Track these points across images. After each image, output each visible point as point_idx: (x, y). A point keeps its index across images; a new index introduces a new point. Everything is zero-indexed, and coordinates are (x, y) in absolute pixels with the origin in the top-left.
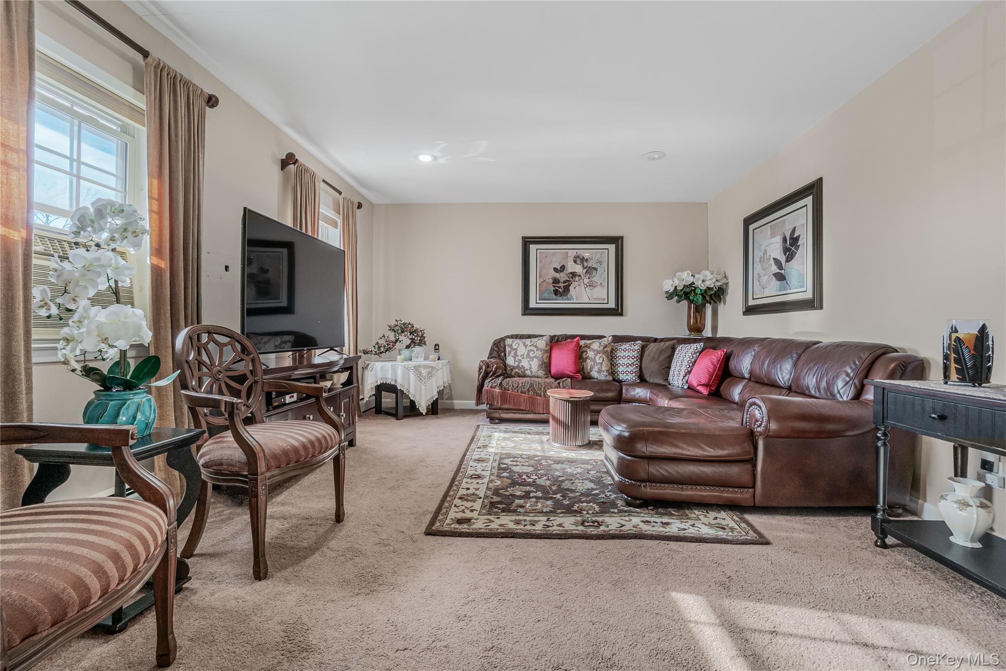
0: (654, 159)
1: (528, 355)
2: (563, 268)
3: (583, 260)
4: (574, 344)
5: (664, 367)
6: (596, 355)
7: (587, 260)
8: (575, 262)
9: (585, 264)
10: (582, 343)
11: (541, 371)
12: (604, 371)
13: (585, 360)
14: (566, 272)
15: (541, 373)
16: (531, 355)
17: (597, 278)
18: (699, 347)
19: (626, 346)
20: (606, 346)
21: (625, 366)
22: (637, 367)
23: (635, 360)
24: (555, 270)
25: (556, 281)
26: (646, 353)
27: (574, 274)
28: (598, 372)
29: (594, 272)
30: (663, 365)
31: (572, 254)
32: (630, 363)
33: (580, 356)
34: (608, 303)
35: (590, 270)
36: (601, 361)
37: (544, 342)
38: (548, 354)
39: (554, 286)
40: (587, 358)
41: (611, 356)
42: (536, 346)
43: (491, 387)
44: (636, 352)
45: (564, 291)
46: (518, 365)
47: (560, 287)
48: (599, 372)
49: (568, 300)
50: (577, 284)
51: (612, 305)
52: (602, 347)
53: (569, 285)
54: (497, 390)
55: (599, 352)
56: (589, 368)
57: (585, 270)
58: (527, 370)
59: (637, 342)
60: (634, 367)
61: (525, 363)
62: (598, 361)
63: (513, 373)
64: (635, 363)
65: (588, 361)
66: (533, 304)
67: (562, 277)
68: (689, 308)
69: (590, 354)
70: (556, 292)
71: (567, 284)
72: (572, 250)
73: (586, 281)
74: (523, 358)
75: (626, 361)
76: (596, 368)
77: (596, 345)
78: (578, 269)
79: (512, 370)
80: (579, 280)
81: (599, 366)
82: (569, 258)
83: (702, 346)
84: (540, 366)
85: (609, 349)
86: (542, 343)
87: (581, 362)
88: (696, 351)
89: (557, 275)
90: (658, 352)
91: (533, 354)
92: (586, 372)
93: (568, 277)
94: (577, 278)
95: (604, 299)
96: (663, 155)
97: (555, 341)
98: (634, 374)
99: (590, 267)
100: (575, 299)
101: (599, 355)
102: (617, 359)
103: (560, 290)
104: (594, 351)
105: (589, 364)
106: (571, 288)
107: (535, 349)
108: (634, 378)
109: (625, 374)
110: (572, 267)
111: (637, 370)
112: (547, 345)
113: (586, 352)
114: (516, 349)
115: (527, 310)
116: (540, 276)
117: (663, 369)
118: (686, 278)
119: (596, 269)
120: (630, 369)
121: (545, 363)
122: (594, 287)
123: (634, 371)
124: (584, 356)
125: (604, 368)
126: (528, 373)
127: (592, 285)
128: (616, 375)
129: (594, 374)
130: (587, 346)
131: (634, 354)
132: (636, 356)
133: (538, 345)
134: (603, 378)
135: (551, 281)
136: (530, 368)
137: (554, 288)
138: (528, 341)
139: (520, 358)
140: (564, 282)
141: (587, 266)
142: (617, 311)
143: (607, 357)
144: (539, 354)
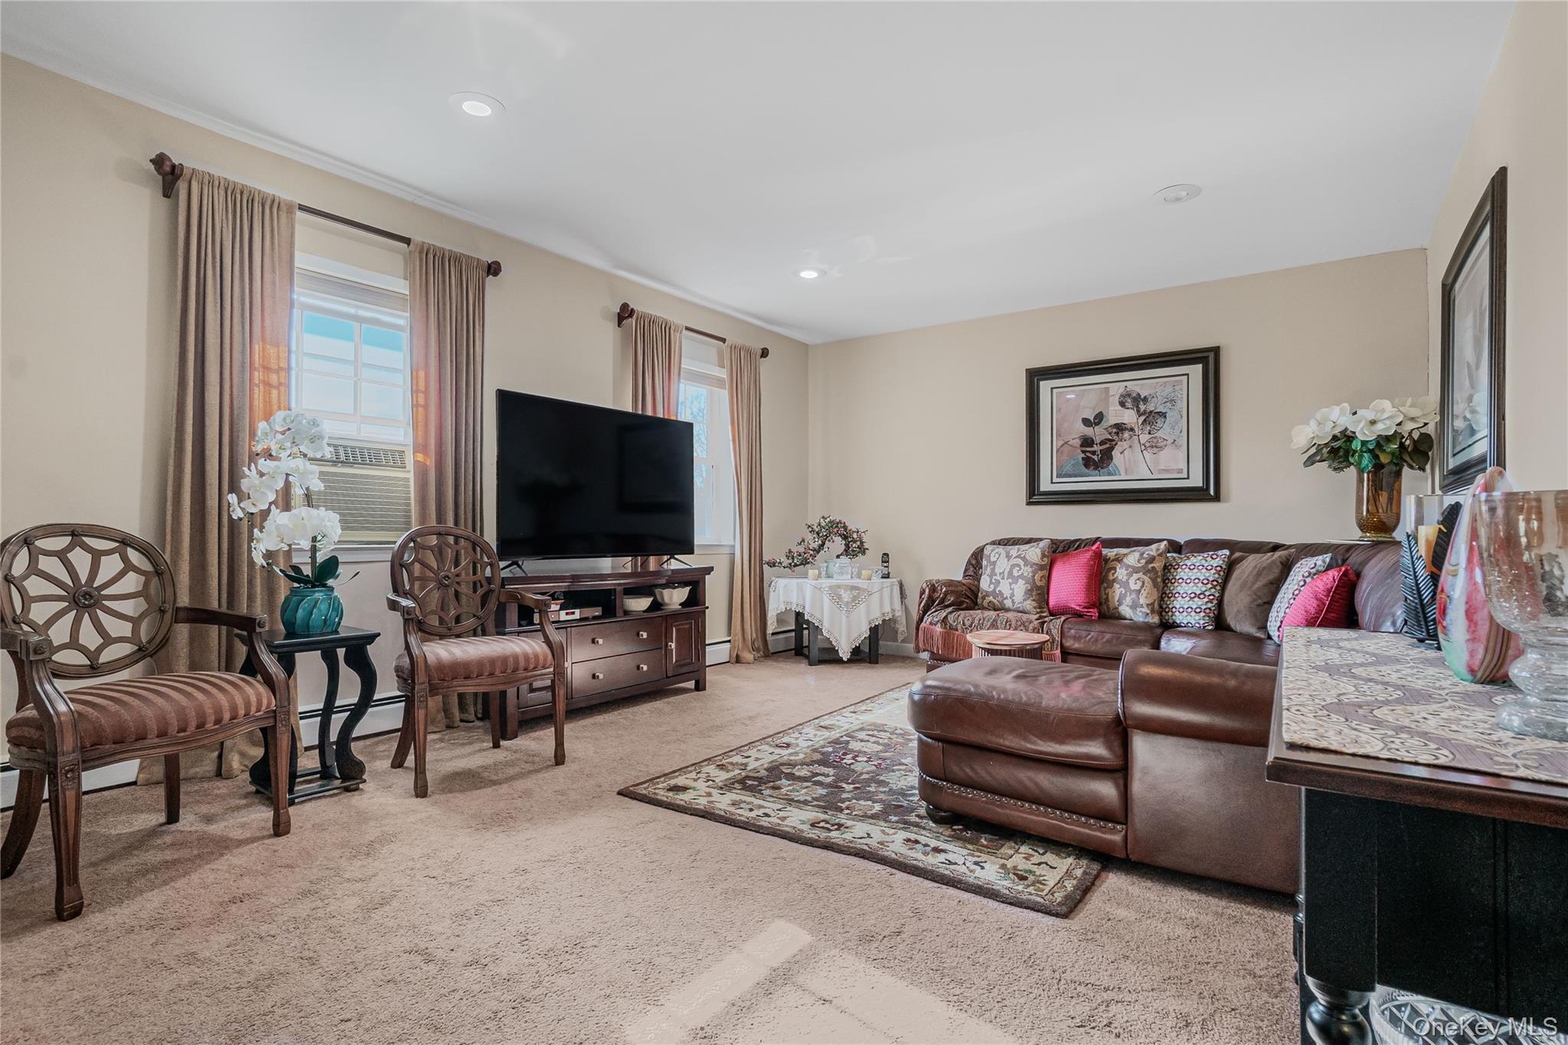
1: (1010, 573)
2: (1100, 417)
3: (1137, 400)
4: (1089, 555)
5: (1260, 601)
6: (1130, 575)
7: (1145, 400)
8: (1122, 404)
9: (1142, 407)
10: (1105, 551)
11: (1029, 602)
12: (1142, 606)
13: (1111, 584)
14: (1104, 424)
15: (1029, 605)
16: (1015, 573)
17: (1165, 431)
18: (1319, 563)
19: (1197, 559)
20: (1152, 560)
21: (1188, 599)
22: (1211, 601)
23: (1210, 586)
24: (1086, 422)
25: (1087, 442)
26: (1236, 574)
27: (1120, 428)
28: (1131, 607)
29: (1160, 421)
30: (1260, 598)
31: (1117, 390)
32: (1198, 592)
33: (1099, 575)
34: (1188, 478)
35: (1151, 418)
36: (1138, 587)
37: (1038, 551)
38: (1045, 573)
39: (1083, 452)
40: (1114, 581)
41: (1163, 580)
42: (1024, 559)
43: (931, 623)
44: (1213, 571)
45: (1101, 460)
46: (994, 590)
47: (1094, 453)
48: (1134, 606)
49: (1109, 474)
50: (1125, 444)
51: (1196, 480)
52: (1143, 561)
53: (1112, 448)
54: (938, 629)
55: (1136, 570)
56: (1117, 599)
57: (1142, 418)
58: (1006, 598)
59: (1220, 553)
60: (1206, 600)
61: (1004, 588)
62: (1133, 587)
63: (985, 604)
64: (1207, 593)
65: (1116, 586)
66: (1045, 485)
67: (1098, 433)
68: (1360, 481)
69: (1121, 573)
70: (1088, 462)
71: (1107, 446)
72: (1117, 384)
73: (1144, 438)
74: (1003, 578)
75: (1190, 588)
76: (1128, 600)
77: (1133, 557)
78: (1129, 417)
79: (984, 598)
80: (1131, 437)
81: (1134, 596)
82: (1111, 399)
83: (1328, 560)
84: (1029, 592)
85: (1158, 565)
86: (1034, 553)
87: (1105, 589)
88: (1314, 570)
89: (1088, 431)
90: (1255, 573)
91: (1018, 571)
92: (1111, 606)
93: (1110, 433)
94: (1126, 435)
95: (1180, 471)
97: (1060, 550)
98: (1202, 614)
99: (1151, 412)
100: (1122, 472)
101: (1135, 576)
102: (1176, 584)
103: (1095, 458)
104: (1128, 567)
105: (1118, 590)
106: (1115, 453)
107: (1022, 563)
108: (1202, 622)
109: (1185, 614)
110: (1116, 414)
111: (1210, 605)
112: (1043, 556)
113: (1115, 569)
114: (994, 563)
115: (1035, 495)
116: (1059, 435)
117: (1259, 605)
119: (1163, 415)
120: (1197, 602)
121: (1039, 588)
122: (1161, 448)
123: (1204, 607)
124: (1111, 578)
125: (1142, 601)
126: (1008, 603)
127: (1155, 446)
128: (1170, 614)
129: (1125, 610)
130: (1118, 559)
131: (1207, 575)
132: (1211, 579)
133: (1028, 557)
134: (1141, 620)
135: (1078, 442)
136: (1012, 595)
137: (1083, 455)
138: (1014, 550)
139: (998, 578)
140: (1102, 443)
141: (1145, 411)
142: (1208, 493)
143: (1154, 581)
144: (1027, 571)
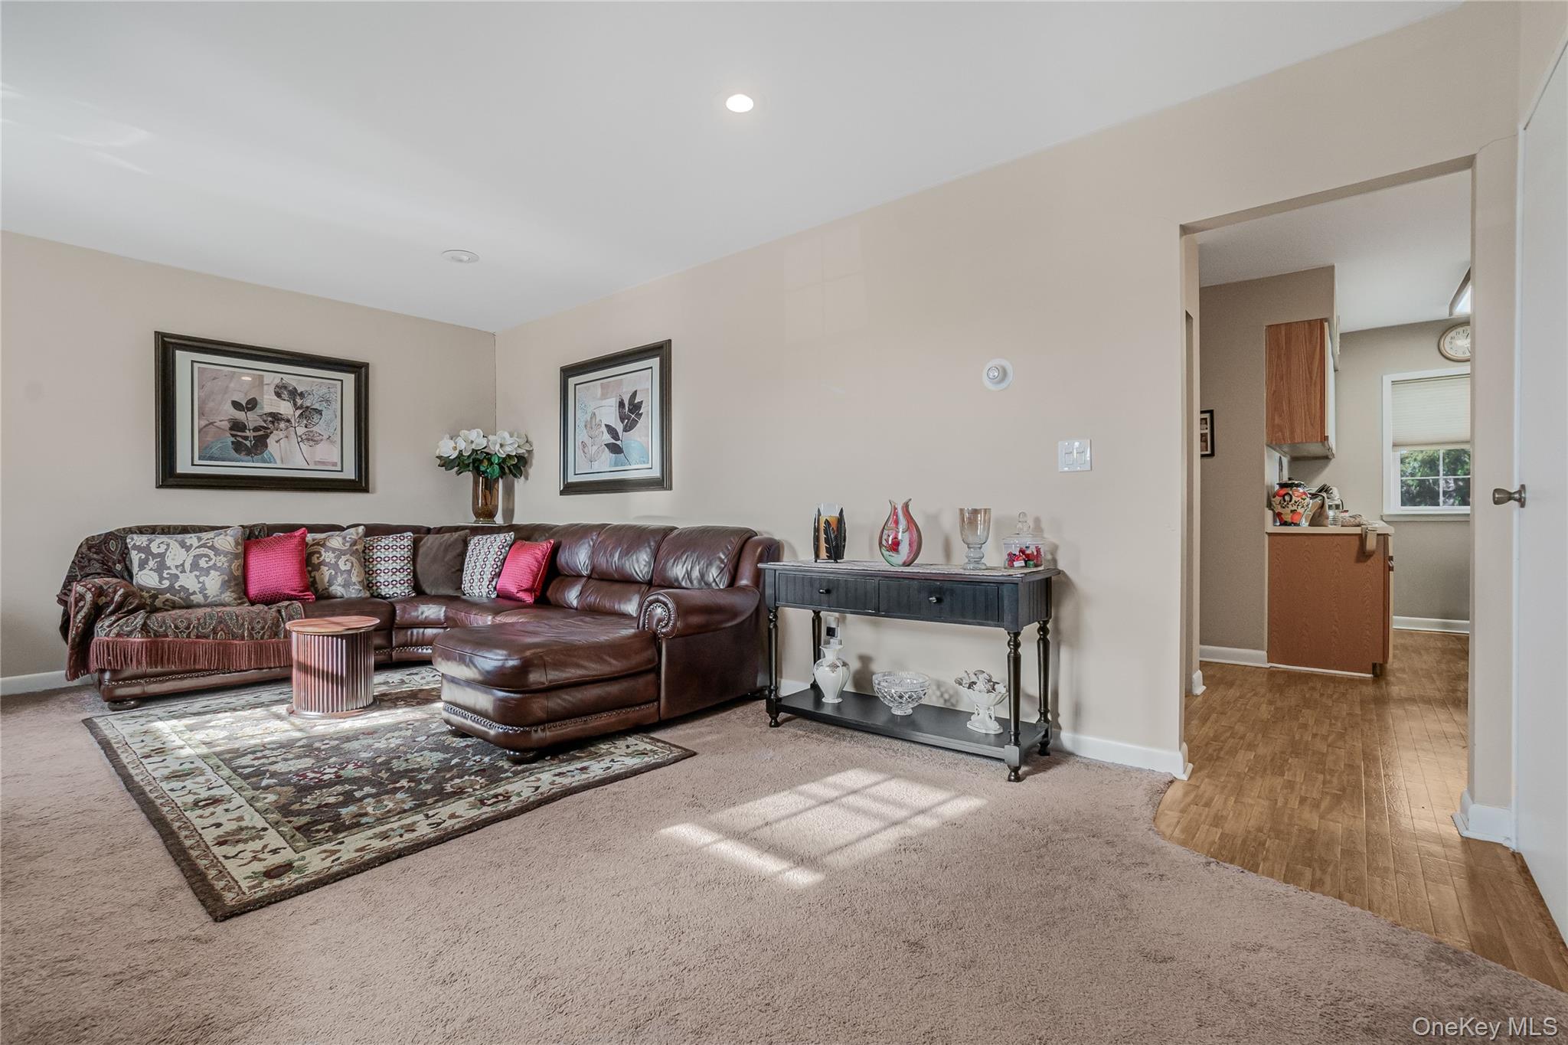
0: (461, 261)
1: (195, 566)
2: (252, 404)
3: (294, 394)
4: (296, 541)
5: (454, 570)
6: (338, 557)
7: (302, 395)
8: (278, 395)
9: (299, 402)
10: (310, 537)
11: (228, 594)
12: (355, 584)
13: (317, 567)
14: (258, 411)
15: (228, 596)
16: (203, 563)
17: (320, 427)
18: (508, 539)
19: (388, 540)
20: (354, 543)
21: (390, 573)
22: (409, 574)
23: (406, 561)
24: (236, 405)
25: (237, 426)
26: (421, 551)
27: (276, 417)
28: (343, 586)
29: (316, 417)
30: (453, 567)
31: (272, 380)
32: (398, 567)
33: (308, 561)
34: (342, 471)
35: (308, 413)
36: (348, 567)
37: (231, 539)
38: (241, 561)
39: (233, 435)
40: (320, 564)
41: (365, 559)
42: (212, 548)
43: (118, 635)
44: (406, 550)
45: (255, 446)
46: (172, 586)
47: (246, 438)
48: (346, 585)
49: (264, 461)
50: (281, 434)
51: (350, 473)
52: (348, 544)
53: (267, 436)
54: (137, 639)
55: (343, 553)
56: (326, 580)
57: (298, 412)
58: (194, 593)
59: (405, 534)
60: (406, 573)
61: (189, 581)
62: (343, 568)
63: (158, 603)
64: (405, 568)
65: (324, 569)
66: (183, 466)
67: (251, 419)
68: (476, 483)
69: (328, 556)
70: (238, 447)
71: (261, 433)
72: (274, 374)
73: (301, 430)
74: (183, 571)
75: (390, 565)
76: (340, 580)
77: (336, 541)
78: (285, 408)
79: (154, 597)
80: (287, 428)
81: (345, 576)
82: (265, 387)
83: (513, 537)
84: (225, 584)
85: (360, 547)
86: (226, 542)
87: (310, 572)
88: (505, 544)
89: (240, 416)
90: (442, 548)
91: (207, 562)
92: (320, 587)
93: (265, 421)
94: (282, 425)
95: (335, 464)
96: (474, 258)
97: (253, 537)
98: (406, 585)
99: (307, 407)
100: (278, 461)
101: (344, 558)
102: (375, 562)
103: (248, 443)
104: (334, 550)
105: (326, 573)
106: (271, 441)
107: (211, 553)
108: (407, 591)
109: (391, 586)
110: (271, 403)
111: (409, 577)
112: (237, 544)
113: (319, 553)
114: (162, 556)
115: (169, 477)
116: (202, 414)
117: (452, 573)
118: (473, 439)
119: (320, 412)
120: (399, 577)
121: (235, 578)
122: (317, 442)
123: (406, 579)
124: (315, 560)
125: (354, 579)
126: (198, 598)
127: (311, 439)
128: (375, 588)
129: (337, 589)
130: (321, 544)
131: (402, 552)
132: (406, 556)
133: (217, 545)
134: (353, 596)
135: (226, 425)
136: (203, 590)
137: (233, 439)
138: (191, 539)
139: (174, 571)
140: (256, 429)
141: (302, 405)
142: (360, 484)
143: (359, 560)
144: (222, 561)
